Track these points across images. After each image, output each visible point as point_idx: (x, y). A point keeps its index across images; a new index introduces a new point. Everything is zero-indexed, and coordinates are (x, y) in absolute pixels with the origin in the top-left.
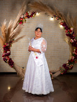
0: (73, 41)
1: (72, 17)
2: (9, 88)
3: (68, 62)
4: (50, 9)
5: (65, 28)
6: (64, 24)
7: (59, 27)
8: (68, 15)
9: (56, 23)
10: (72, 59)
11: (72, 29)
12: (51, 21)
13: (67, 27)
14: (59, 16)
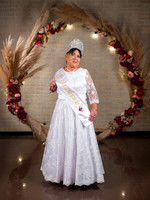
0: (132, 75)
1: (132, 32)
2: (20, 160)
3: (123, 114)
4: (92, 18)
5: (119, 52)
6: (116, 45)
7: (109, 51)
8: (124, 28)
9: (103, 43)
10: (130, 109)
11: (130, 53)
12: (94, 40)
13: (121, 51)
14: (106, 30)
